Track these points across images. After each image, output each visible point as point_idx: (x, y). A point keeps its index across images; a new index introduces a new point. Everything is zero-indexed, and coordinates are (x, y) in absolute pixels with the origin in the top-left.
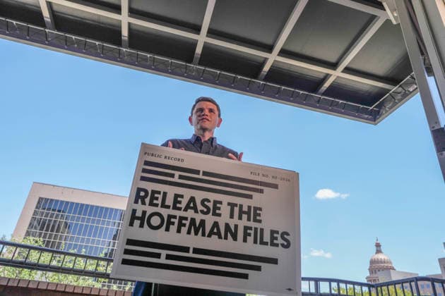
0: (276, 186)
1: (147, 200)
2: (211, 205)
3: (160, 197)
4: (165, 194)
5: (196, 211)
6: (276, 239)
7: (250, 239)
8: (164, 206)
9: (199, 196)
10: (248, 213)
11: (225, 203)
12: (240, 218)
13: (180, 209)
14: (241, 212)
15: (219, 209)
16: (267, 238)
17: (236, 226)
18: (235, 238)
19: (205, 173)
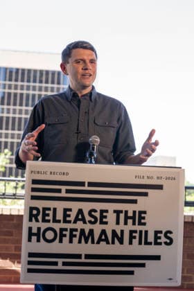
0: (160, 187)
1: (40, 218)
2: (97, 215)
3: (51, 213)
4: (55, 210)
5: (85, 222)
6: (160, 238)
7: (136, 241)
8: (55, 221)
9: (86, 207)
10: (133, 218)
11: (111, 211)
12: (126, 223)
13: (70, 222)
14: (127, 218)
15: (106, 217)
16: (151, 238)
17: (122, 232)
18: (121, 242)
19: (90, 184)
